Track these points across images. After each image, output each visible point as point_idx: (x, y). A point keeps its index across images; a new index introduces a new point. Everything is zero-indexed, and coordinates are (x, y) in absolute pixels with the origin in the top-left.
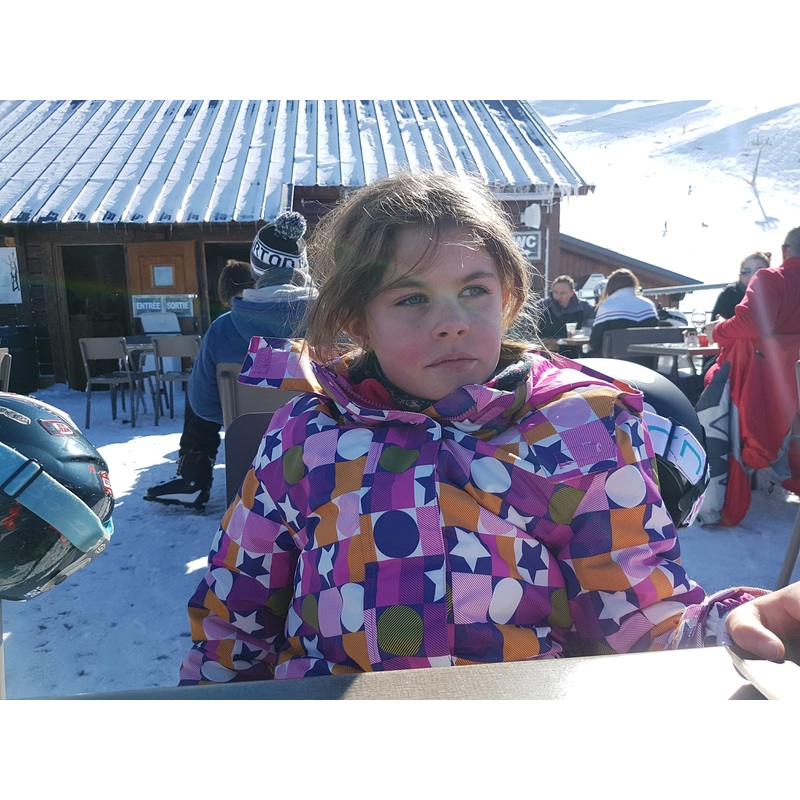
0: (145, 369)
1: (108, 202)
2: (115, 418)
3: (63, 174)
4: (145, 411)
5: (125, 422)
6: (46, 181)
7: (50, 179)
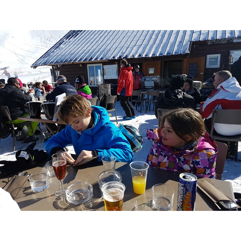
0: (145, 98)
1: (140, 51)
2: (136, 110)
3: (129, 44)
4: (144, 108)
5: (139, 111)
6: (125, 46)
7: (126, 46)
